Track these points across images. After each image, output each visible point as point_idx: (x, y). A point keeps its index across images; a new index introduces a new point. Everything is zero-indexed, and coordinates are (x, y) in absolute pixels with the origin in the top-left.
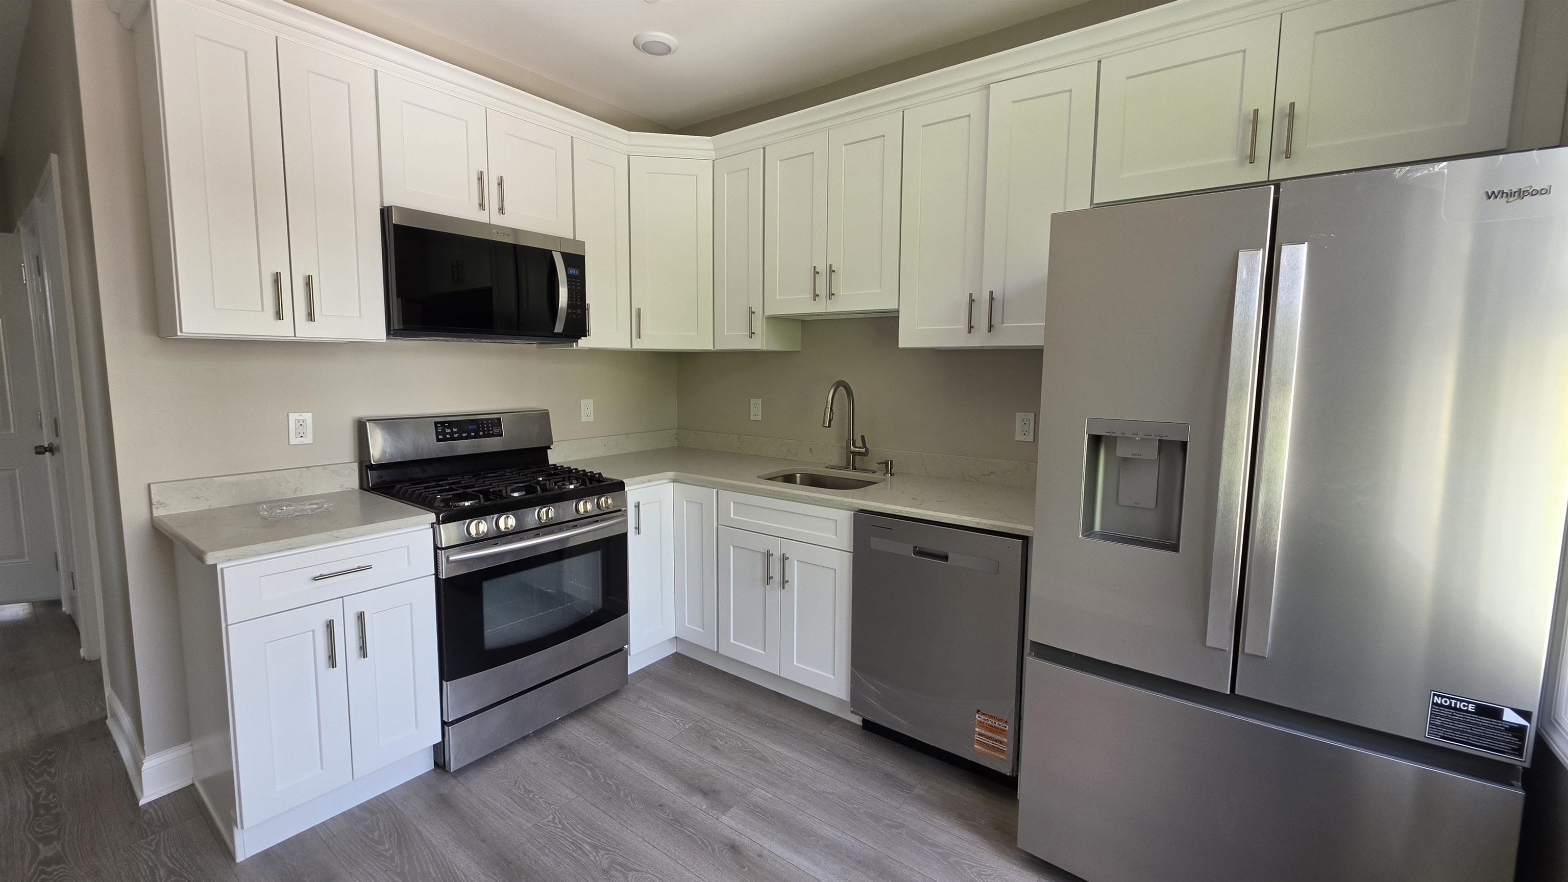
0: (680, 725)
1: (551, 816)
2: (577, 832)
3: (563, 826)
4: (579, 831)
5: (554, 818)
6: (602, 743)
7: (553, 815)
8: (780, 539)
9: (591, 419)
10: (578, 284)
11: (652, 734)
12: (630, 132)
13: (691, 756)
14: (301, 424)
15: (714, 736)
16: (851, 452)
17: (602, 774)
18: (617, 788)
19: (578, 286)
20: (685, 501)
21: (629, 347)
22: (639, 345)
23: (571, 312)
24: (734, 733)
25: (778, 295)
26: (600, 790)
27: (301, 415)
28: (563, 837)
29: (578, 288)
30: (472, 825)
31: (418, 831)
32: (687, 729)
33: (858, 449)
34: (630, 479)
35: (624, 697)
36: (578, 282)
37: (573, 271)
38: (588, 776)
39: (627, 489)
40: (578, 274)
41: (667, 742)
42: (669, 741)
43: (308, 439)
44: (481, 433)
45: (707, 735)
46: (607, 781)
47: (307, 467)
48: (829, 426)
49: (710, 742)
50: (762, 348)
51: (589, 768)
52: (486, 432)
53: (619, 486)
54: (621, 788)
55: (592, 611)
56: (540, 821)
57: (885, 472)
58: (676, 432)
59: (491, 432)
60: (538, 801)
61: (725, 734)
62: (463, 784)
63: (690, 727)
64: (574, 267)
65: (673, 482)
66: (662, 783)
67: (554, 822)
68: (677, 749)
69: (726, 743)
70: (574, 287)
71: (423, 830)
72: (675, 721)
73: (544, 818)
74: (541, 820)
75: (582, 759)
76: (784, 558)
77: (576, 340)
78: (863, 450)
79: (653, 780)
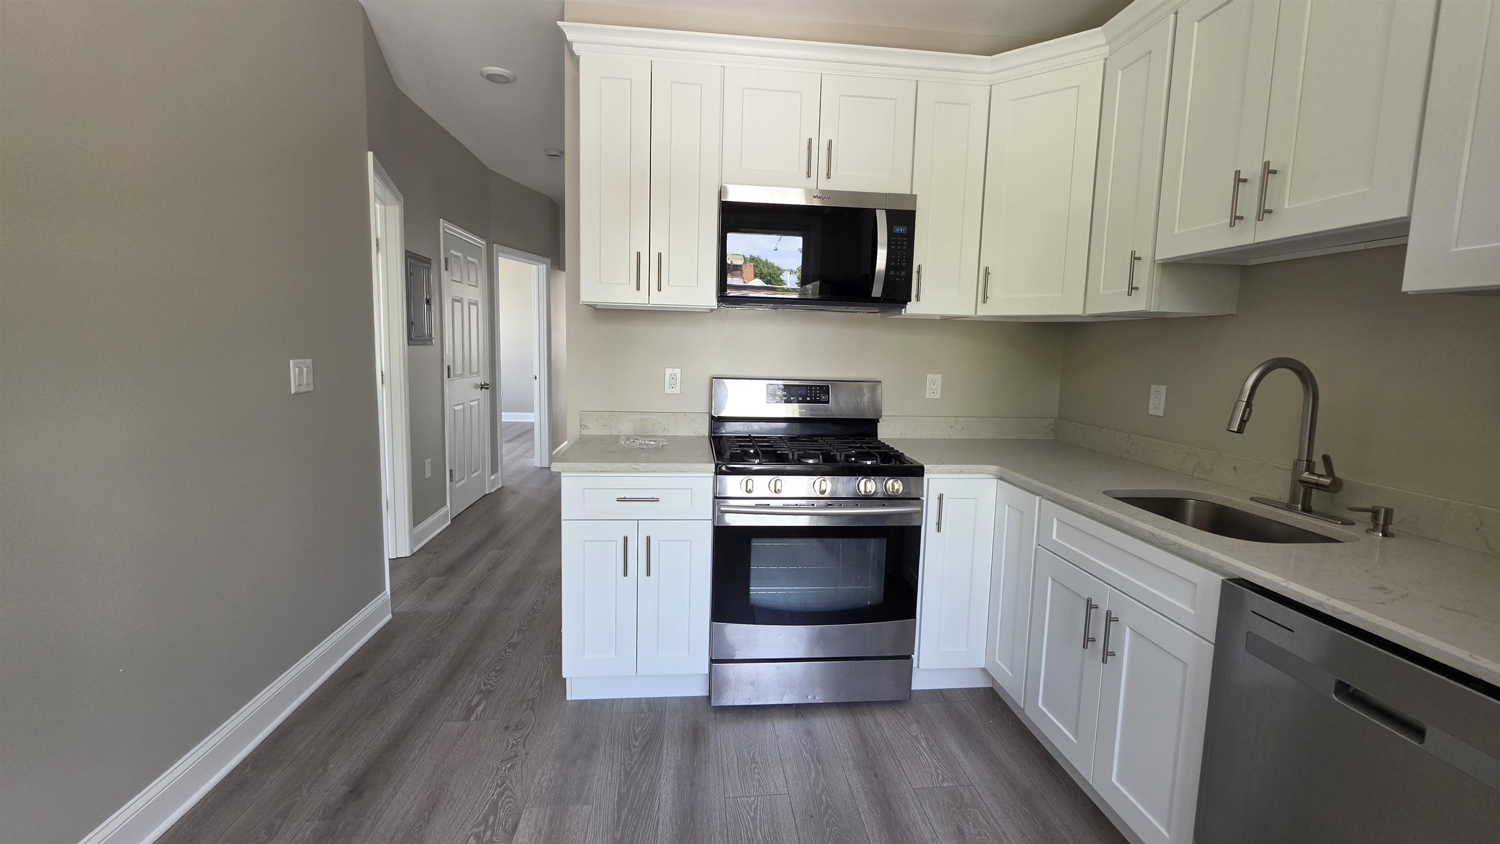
0: (938, 778)
1: (753, 799)
2: (761, 831)
3: (754, 817)
4: (763, 831)
5: (753, 802)
6: (846, 750)
7: (755, 799)
8: (1110, 587)
9: (938, 396)
10: (905, 243)
11: (901, 770)
12: (992, 56)
13: (926, 824)
14: (673, 377)
15: (970, 816)
16: (1302, 482)
17: (823, 784)
18: (826, 809)
19: (905, 245)
20: (1007, 506)
21: (973, 314)
22: (987, 311)
23: (894, 274)
24: (997, 828)
25: (1177, 224)
26: (810, 800)
27: (673, 370)
28: (746, 827)
29: (905, 247)
30: (695, 764)
31: (662, 745)
32: (943, 787)
33: (1316, 478)
34: (934, 466)
35: (902, 712)
36: (905, 241)
37: (899, 230)
38: (809, 778)
39: (926, 476)
40: (906, 232)
41: (911, 789)
42: (914, 789)
43: (677, 391)
44: (808, 399)
45: (962, 809)
46: (823, 795)
47: (673, 413)
48: (1240, 430)
49: (960, 820)
50: (1148, 309)
51: (816, 769)
52: (813, 398)
53: (918, 471)
54: (830, 811)
55: (869, 603)
56: (741, 797)
57: (1371, 527)
58: (1053, 422)
59: (819, 398)
60: (754, 775)
61: (985, 822)
62: (716, 722)
63: (949, 786)
64: (900, 224)
65: (997, 479)
66: (872, 835)
67: (750, 807)
68: (915, 805)
69: (979, 834)
70: (899, 247)
71: (666, 745)
72: (936, 769)
73: (746, 796)
74: (743, 797)
75: (818, 757)
76: (1110, 618)
77: (905, 305)
78: (1327, 481)
79: (866, 825)
